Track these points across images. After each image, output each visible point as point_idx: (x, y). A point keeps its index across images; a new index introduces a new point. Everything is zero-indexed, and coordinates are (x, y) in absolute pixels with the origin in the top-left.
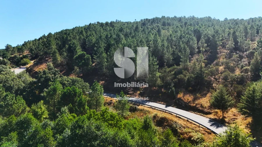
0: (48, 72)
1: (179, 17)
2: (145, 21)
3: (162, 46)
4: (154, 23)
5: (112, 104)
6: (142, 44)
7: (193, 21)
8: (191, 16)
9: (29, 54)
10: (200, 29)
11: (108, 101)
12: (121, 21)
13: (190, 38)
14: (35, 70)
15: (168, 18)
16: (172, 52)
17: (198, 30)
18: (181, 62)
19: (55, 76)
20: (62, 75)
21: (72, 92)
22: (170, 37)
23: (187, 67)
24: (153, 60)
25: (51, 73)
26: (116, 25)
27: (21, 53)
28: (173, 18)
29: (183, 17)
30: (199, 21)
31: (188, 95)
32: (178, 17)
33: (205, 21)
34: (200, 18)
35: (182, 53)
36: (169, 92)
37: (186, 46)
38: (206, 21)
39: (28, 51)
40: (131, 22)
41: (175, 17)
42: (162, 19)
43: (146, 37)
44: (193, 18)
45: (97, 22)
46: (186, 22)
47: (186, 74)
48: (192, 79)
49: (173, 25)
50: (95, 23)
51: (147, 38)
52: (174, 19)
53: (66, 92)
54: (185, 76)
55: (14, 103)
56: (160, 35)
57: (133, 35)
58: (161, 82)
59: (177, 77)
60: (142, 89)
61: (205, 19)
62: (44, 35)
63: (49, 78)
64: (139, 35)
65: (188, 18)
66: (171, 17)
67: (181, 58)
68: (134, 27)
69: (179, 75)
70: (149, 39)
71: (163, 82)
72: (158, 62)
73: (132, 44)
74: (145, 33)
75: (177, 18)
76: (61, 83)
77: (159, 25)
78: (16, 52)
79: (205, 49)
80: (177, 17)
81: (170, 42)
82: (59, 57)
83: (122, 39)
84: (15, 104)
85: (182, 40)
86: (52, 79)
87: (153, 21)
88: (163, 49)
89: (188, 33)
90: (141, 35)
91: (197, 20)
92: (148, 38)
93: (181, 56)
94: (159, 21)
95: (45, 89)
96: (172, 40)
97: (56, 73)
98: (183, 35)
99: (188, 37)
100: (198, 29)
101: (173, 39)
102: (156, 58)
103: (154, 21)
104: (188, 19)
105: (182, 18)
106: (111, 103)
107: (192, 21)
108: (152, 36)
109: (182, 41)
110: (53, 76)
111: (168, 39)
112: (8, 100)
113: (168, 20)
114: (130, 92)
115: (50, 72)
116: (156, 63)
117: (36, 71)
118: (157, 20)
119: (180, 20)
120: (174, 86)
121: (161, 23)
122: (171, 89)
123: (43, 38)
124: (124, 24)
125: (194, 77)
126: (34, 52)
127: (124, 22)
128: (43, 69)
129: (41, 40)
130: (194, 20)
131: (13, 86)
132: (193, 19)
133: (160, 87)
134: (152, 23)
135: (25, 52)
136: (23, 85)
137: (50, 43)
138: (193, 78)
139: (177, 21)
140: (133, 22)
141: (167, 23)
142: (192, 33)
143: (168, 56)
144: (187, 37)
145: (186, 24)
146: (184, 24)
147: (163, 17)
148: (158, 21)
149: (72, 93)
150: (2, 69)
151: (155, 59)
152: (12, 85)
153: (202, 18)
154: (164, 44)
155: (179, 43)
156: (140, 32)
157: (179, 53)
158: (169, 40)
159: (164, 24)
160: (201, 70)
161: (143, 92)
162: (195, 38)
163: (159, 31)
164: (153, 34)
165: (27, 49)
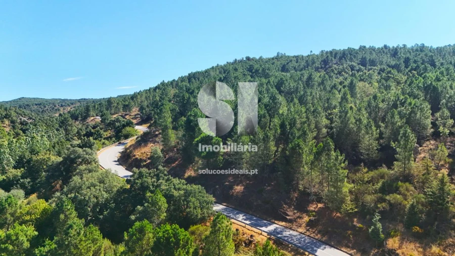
0: (147, 173)
1: (393, 47)
2: (328, 56)
3: (358, 123)
4: (345, 58)
5: (253, 246)
6: (317, 115)
7: (422, 54)
8: (418, 45)
9: (139, 114)
10: (437, 84)
11: (245, 235)
12: (287, 55)
13: (416, 106)
14: (135, 156)
15: (372, 49)
16: (378, 136)
17: (434, 86)
18: (397, 160)
19: (158, 180)
20: (171, 178)
21: (171, 238)
22: (373, 102)
23: (410, 172)
24: (336, 159)
25: (152, 175)
26: (272, 73)
27: (128, 113)
28: (382, 49)
29: (402, 46)
30: (433, 55)
31: (412, 246)
32: (391, 47)
33: (447, 55)
34: (437, 48)
35: (399, 142)
36: (370, 230)
37: (409, 131)
38: (449, 53)
39: (138, 109)
40: (303, 56)
41: (385, 46)
42: (360, 53)
43: (325, 98)
44: (422, 48)
45: (246, 58)
46: (408, 58)
47: (406, 192)
48: (420, 207)
49: (381, 63)
50: (243, 58)
51: (328, 99)
52: (383, 51)
53: (161, 238)
54: (405, 197)
55: (81, 240)
56: (353, 95)
57: (302, 93)
58: (352, 204)
59: (388, 198)
60: (314, 213)
61: (446, 51)
62: (163, 81)
63: (147, 186)
64: (314, 94)
65: (412, 49)
66: (377, 47)
67: (397, 153)
68: (304, 76)
69: (391, 195)
70: (331, 104)
71: (357, 204)
72: (347, 163)
73: (298, 117)
74: (325, 89)
75: (389, 50)
76: (165, 196)
77: (353, 63)
78: (121, 110)
79: (450, 131)
80: (389, 47)
81: (374, 111)
82: (173, 135)
83: (281, 104)
84: (82, 243)
85: (399, 109)
86: (151, 187)
87: (343, 57)
88: (359, 127)
89: (411, 95)
90: (316, 93)
91: (431, 51)
92: (330, 101)
93: (398, 149)
94: (355, 57)
95: (139, 207)
96: (377, 106)
97: (160, 175)
98: (402, 97)
99: (412, 105)
100: (434, 83)
101: (381, 105)
102: (344, 154)
103: (344, 55)
104: (411, 51)
105: (398, 49)
106: (251, 242)
107: (419, 55)
108: (338, 95)
109: (399, 113)
110: (154, 182)
111: (369, 105)
112: (71, 235)
113: (371, 53)
114: (289, 216)
115: (150, 174)
116: (343, 165)
117: (137, 158)
118: (351, 55)
119: (395, 52)
120: (380, 220)
121: (357, 60)
122: (375, 225)
123: (161, 86)
124: (291, 61)
125: (426, 202)
126: (146, 111)
127: (291, 57)
128: (147, 155)
129: (157, 90)
130: (424, 53)
131: (89, 198)
132: (421, 51)
133: (351, 215)
134: (341, 59)
135: (134, 110)
136: (106, 195)
137: (162, 109)
138: (423, 205)
139: (389, 56)
140: (307, 55)
141: (370, 59)
142: (420, 93)
143: (369, 142)
144: (410, 104)
145: (407, 61)
146: (404, 62)
147: (363, 48)
148: (352, 57)
149: (172, 241)
150: (85, 156)
151: (341, 156)
152: (87, 198)
153: (441, 48)
154: (360, 119)
155: (393, 117)
156: (315, 87)
157: (393, 143)
158: (372, 110)
159: (363, 63)
160: (442, 189)
161: (315, 219)
162: (427, 106)
163: (352, 86)
164: (340, 91)
165: (137, 105)
